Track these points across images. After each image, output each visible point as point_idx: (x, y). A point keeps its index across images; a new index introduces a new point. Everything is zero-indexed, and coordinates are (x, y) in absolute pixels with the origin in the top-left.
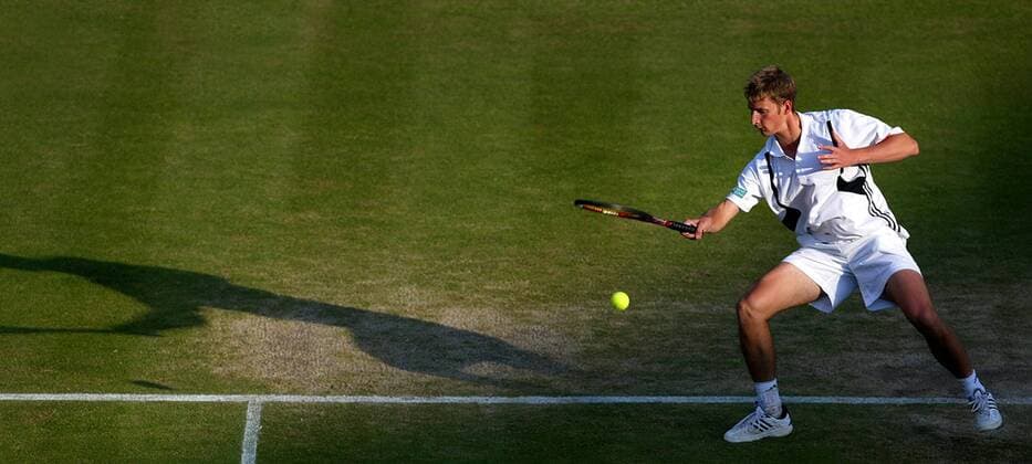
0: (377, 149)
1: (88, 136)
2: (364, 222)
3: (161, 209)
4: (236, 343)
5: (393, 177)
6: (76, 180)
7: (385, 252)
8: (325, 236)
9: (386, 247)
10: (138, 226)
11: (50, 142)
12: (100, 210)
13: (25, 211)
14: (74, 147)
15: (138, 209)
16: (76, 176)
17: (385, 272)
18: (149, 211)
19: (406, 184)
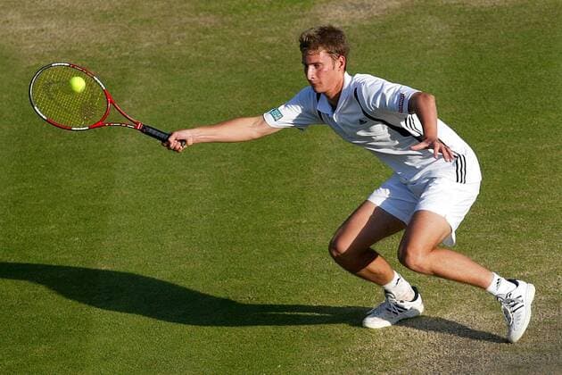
0: (523, 139)
1: (232, 155)
2: (517, 213)
3: (312, 220)
4: (398, 347)
5: (542, 166)
6: (224, 199)
7: (541, 242)
8: (478, 231)
9: (540, 237)
10: (291, 239)
11: (194, 163)
12: (251, 227)
13: (176, 235)
14: (219, 167)
15: (289, 222)
16: (224, 196)
17: (542, 262)
18: (300, 224)
19: (555, 172)
